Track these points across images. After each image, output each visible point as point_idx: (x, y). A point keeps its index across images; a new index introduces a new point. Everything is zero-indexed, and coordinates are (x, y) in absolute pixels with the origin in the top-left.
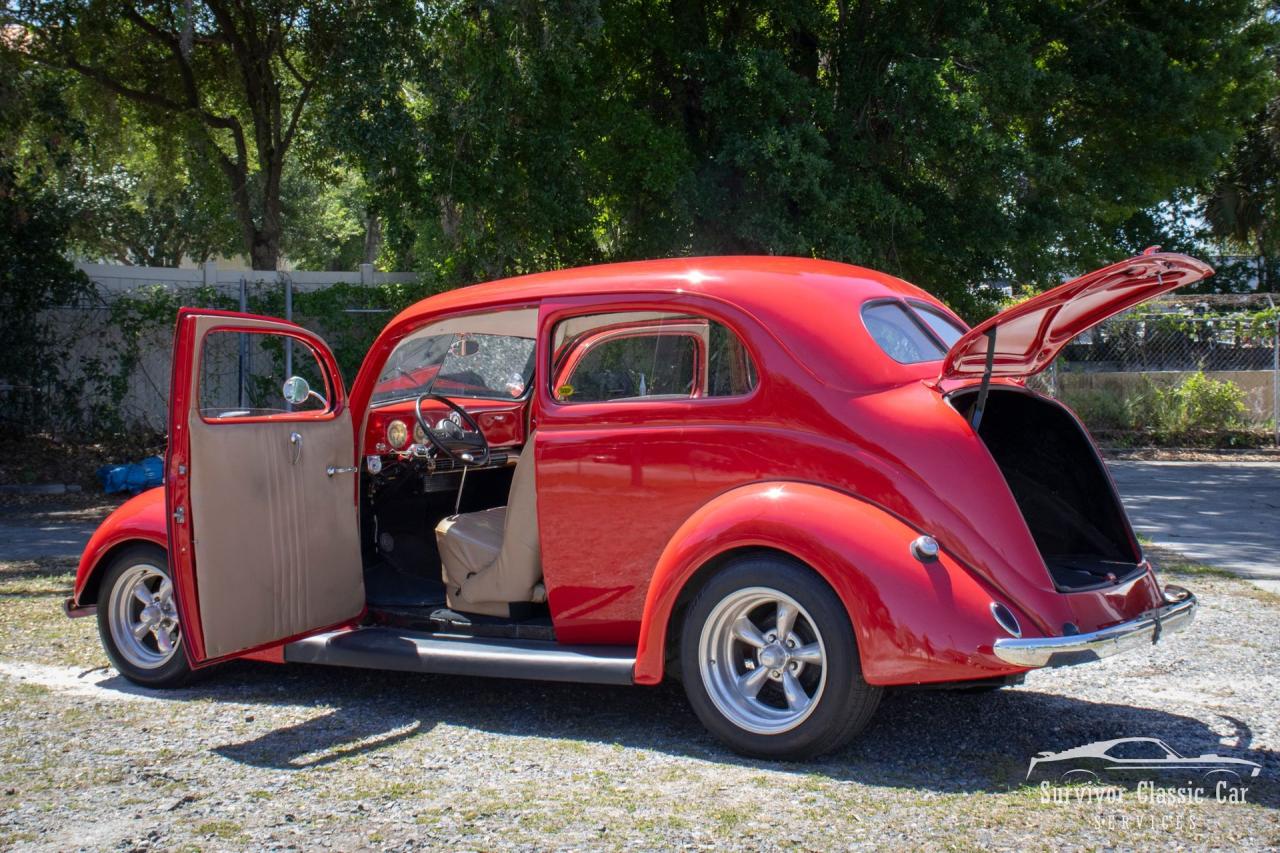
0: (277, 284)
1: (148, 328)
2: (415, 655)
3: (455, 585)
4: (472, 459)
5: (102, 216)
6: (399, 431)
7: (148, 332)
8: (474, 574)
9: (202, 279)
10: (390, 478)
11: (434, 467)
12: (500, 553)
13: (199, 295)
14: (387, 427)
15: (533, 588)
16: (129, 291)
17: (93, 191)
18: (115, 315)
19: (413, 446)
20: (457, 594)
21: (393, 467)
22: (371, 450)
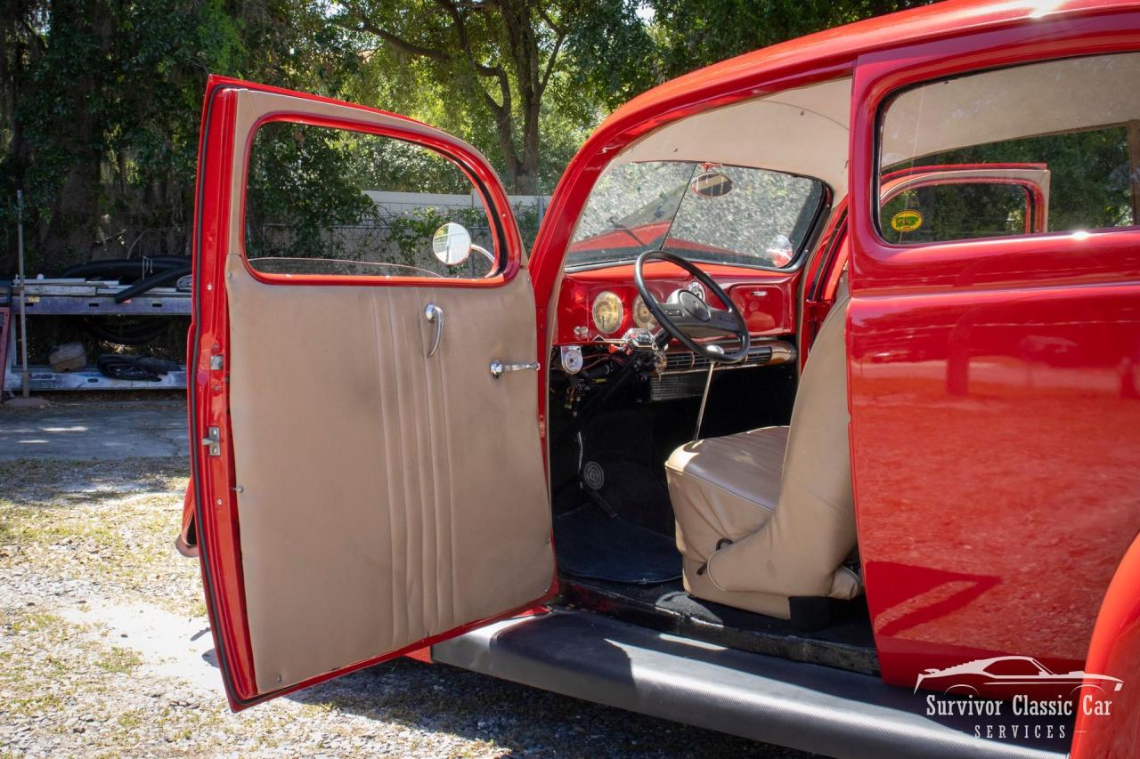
0: (533, 207)
1: (422, 244)
2: (628, 679)
3: (697, 558)
4: (722, 352)
5: (421, 176)
6: (609, 308)
7: (422, 249)
8: (730, 542)
9: (470, 204)
10: (598, 381)
11: (665, 364)
12: (774, 511)
13: (466, 216)
14: (591, 303)
15: (833, 574)
16: (407, 213)
17: (414, 157)
18: (394, 234)
19: (631, 331)
20: (700, 572)
21: (602, 364)
22: (566, 337)
